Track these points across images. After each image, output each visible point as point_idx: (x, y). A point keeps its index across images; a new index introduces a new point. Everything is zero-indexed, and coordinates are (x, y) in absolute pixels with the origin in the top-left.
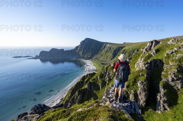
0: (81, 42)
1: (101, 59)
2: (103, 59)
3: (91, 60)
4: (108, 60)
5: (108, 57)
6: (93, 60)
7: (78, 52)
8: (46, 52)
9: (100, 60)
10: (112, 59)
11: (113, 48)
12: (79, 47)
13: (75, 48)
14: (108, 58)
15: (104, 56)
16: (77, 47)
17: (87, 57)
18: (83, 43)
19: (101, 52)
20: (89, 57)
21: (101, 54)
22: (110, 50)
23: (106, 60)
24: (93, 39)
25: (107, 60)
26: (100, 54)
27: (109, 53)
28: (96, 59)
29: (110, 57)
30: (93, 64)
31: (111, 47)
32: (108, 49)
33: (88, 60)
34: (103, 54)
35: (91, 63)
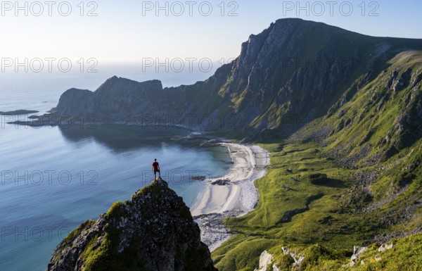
0: (245, 45)
1: (332, 145)
2: (347, 146)
3: (276, 145)
4: (373, 153)
5: (375, 140)
6: (285, 149)
7: (223, 96)
9: (326, 149)
10: (391, 153)
12: (233, 71)
13: (212, 73)
14: (372, 141)
15: (354, 125)
16: (224, 70)
17: (261, 127)
19: (349, 98)
21: (342, 114)
22: (399, 88)
23: (357, 157)
24: (322, 26)
25: (364, 153)
26: (339, 111)
27: (389, 112)
28: (305, 142)
29: (387, 138)
30: (262, 174)
31: (410, 70)
32: (390, 84)
33: (258, 148)
34: (355, 113)
35: (257, 168)
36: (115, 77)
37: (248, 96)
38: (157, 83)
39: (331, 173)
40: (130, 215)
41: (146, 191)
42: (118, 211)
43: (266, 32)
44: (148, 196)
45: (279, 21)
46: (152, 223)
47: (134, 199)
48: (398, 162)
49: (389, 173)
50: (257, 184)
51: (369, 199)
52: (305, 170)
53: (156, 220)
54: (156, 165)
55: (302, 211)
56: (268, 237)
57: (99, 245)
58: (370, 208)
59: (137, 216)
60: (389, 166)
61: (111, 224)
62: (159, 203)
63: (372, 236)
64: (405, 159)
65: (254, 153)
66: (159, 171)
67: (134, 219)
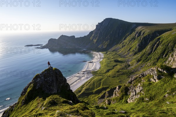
0: (97, 26)
3: (105, 52)
4: (130, 54)
5: (131, 50)
6: (108, 53)
7: (91, 39)
8: (55, 39)
9: (118, 53)
10: (135, 54)
11: (144, 33)
12: (94, 33)
13: (88, 34)
14: (130, 51)
15: (126, 47)
16: (91, 33)
17: (101, 47)
18: (99, 26)
19: (125, 39)
20: (104, 47)
21: (123, 43)
22: (138, 36)
23: (127, 55)
24: (118, 20)
25: (128, 53)
26: (122, 43)
27: (135, 43)
28: (113, 51)
29: (134, 50)
30: (102, 60)
31: (141, 31)
32: (136, 35)
33: (101, 53)
34: (126, 43)
35: (100, 58)
36: (63, 35)
37: (98, 39)
38: (74, 36)
39: (120, 59)
40: (41, 78)
41: (45, 71)
42: (37, 77)
43: (103, 22)
44: (46, 72)
45: (106, 19)
46: (47, 80)
47: (42, 73)
48: (137, 56)
49: (135, 59)
50: (100, 62)
51: (129, 66)
52: (113, 59)
53: (48, 79)
54: (49, 63)
55: (112, 69)
56: (103, 76)
57: (31, 87)
58: (130, 68)
59: (42, 78)
60: (135, 57)
61: (35, 81)
62: (49, 74)
63: (130, 75)
64: (139, 55)
65: (100, 54)
66: (50, 65)
67: (42, 79)
